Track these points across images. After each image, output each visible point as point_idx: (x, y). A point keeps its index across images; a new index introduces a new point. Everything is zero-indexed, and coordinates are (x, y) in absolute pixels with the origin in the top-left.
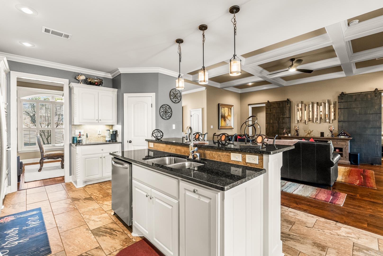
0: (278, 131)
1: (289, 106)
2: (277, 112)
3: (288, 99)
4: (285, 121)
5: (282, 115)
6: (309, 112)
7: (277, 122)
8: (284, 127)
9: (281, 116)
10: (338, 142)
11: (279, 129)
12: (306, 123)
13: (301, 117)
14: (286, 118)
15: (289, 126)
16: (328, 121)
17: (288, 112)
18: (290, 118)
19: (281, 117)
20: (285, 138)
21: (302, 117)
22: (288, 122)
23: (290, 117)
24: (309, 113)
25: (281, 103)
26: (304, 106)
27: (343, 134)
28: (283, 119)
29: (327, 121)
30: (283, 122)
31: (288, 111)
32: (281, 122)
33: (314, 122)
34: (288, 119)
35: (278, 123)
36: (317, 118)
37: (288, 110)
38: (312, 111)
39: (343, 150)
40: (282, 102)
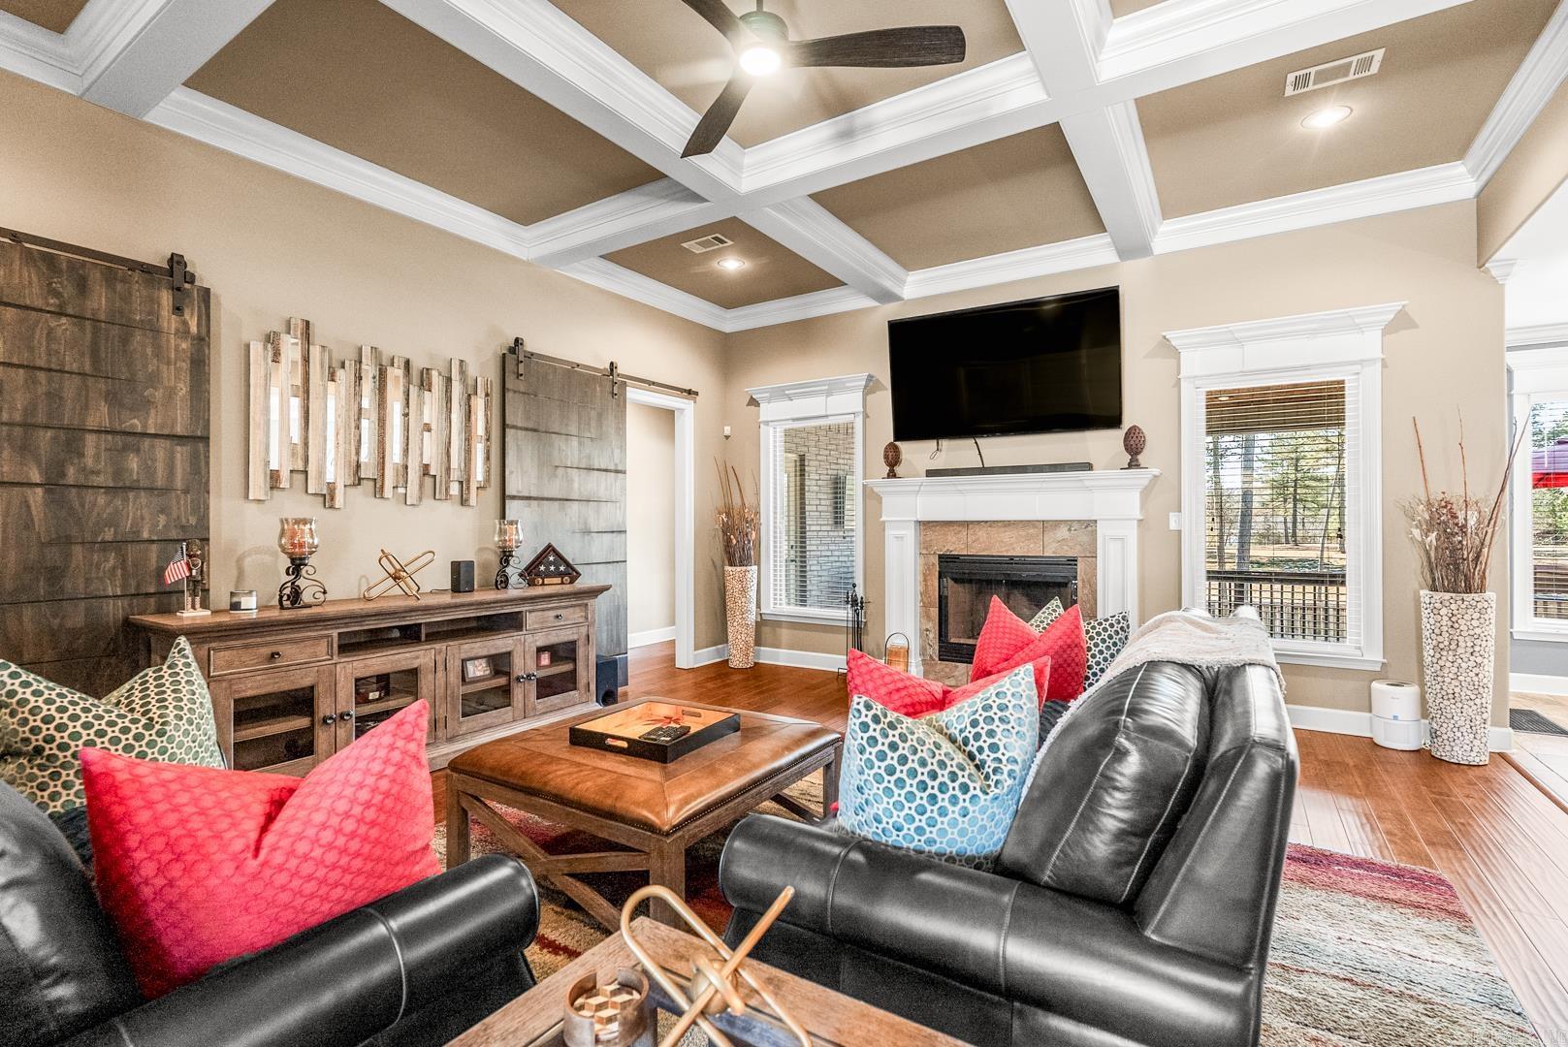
0: (55, 575)
1: (194, 329)
2: (41, 363)
3: (176, 261)
4: (149, 470)
5: (113, 399)
6: (359, 419)
7: (35, 476)
8: (138, 532)
9: (100, 415)
10: (559, 612)
11: (68, 556)
12: (332, 499)
13: (300, 450)
14: (160, 444)
15: (193, 521)
16: (455, 489)
17: (183, 389)
18: (199, 440)
19: (92, 422)
20: (240, 637)
21: (306, 444)
22: (179, 483)
23: (205, 439)
24: (358, 427)
25: (95, 276)
26: (322, 367)
27: (551, 563)
28: (125, 448)
29: (451, 492)
30: (118, 473)
31: (186, 377)
32: (100, 480)
33: (388, 492)
34: (181, 453)
35: (53, 485)
36: (407, 467)
37: (185, 365)
38: (374, 416)
39: (581, 652)
40: (119, 269)
